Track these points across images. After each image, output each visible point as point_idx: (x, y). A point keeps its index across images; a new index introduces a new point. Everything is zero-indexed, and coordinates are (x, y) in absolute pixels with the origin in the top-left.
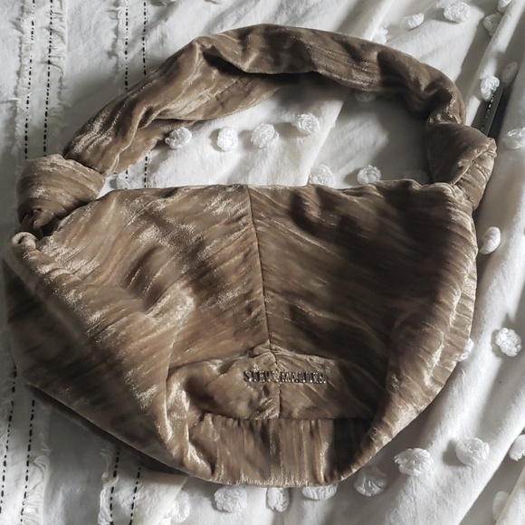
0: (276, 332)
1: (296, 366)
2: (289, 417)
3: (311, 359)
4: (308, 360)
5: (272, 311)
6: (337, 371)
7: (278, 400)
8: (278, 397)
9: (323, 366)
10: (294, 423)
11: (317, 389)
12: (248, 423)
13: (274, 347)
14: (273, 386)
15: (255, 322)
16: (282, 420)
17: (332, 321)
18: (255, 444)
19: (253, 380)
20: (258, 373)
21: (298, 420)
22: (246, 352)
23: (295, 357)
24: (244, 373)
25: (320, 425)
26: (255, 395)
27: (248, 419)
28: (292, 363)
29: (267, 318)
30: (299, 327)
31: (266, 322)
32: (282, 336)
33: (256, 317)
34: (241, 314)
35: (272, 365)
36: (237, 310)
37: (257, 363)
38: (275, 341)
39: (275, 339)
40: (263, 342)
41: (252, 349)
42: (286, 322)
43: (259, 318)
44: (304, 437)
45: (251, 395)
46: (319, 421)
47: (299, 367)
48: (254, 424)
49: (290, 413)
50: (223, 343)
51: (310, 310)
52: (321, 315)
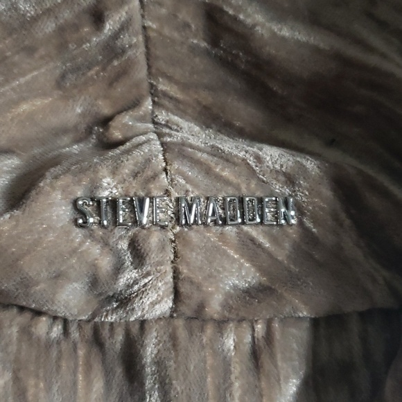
0: (170, 79)
1: (219, 178)
2: (198, 317)
3: (258, 159)
4: (251, 161)
5: (158, 19)
6: (327, 192)
7: (169, 278)
8: (168, 268)
9: (290, 180)
10: (209, 330)
11: (274, 240)
12: (88, 329)
13: (162, 116)
14: (155, 239)
15: (112, 50)
16: (180, 323)
17: (316, 50)
18: (108, 385)
19: (100, 223)
20: (113, 203)
21: (221, 324)
22: (89, 131)
23: (216, 152)
24: (75, 202)
25: (277, 335)
26: (106, 263)
27: (88, 321)
28: (208, 171)
29: (147, 40)
30: (227, 63)
31: (142, 49)
32: (184, 87)
33: (116, 36)
34: (76, 27)
35: (155, 177)
36: (66, 15)
37: (114, 173)
38: (166, 102)
39: (165, 94)
40: (135, 104)
41: (106, 122)
42: (193, 49)
43: (125, 39)
44: (236, 369)
45: (94, 266)
46: (276, 325)
47: (227, 182)
48: (105, 333)
49: (201, 307)
50: (25, 107)
51: (259, 18)
52: (286, 32)
